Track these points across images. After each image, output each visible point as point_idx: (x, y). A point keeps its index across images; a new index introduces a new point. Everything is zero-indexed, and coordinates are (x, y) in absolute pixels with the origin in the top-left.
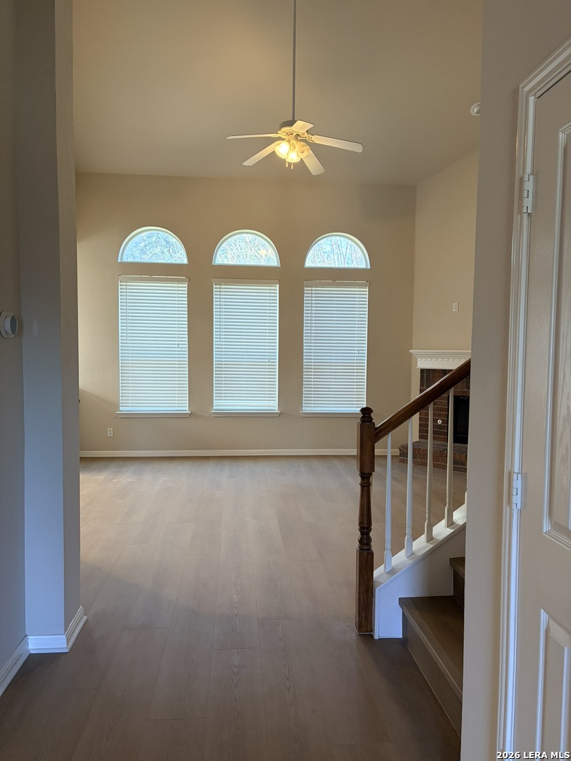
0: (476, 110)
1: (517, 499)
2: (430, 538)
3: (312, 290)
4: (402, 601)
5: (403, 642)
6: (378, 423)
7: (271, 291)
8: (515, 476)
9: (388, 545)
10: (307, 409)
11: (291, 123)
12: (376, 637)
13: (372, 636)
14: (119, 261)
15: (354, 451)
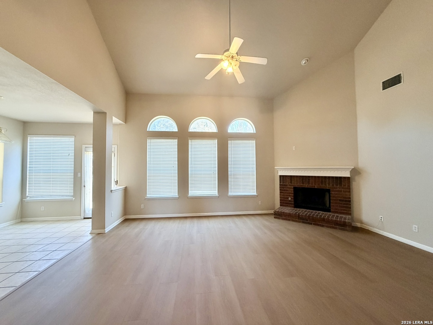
3: (231, 142)
7: (214, 143)
10: (231, 193)
14: (148, 130)
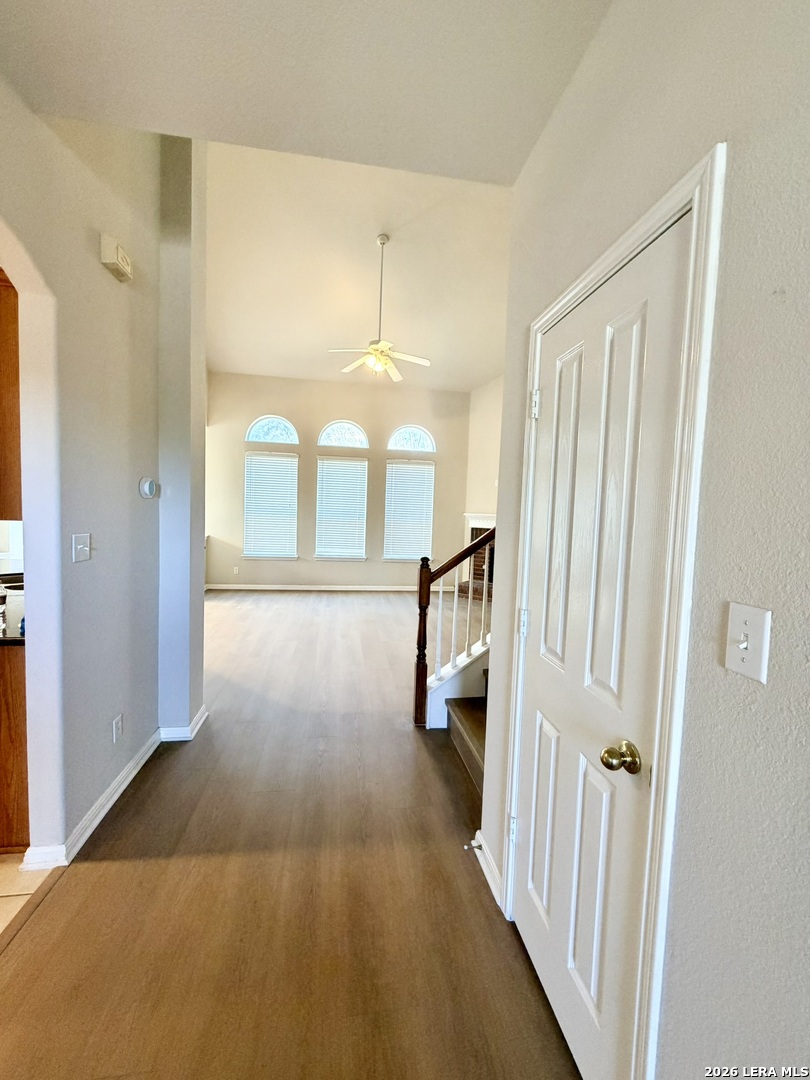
1: (523, 630)
2: (469, 655)
3: (392, 467)
4: (448, 701)
5: (447, 732)
6: (434, 568)
7: (362, 465)
8: (522, 612)
9: (438, 659)
10: (387, 555)
11: (377, 342)
12: (428, 728)
13: (425, 727)
15: (416, 588)
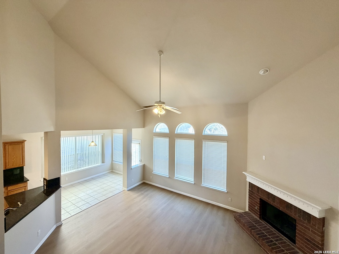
0: (262, 72)
3: (205, 143)
7: (192, 142)
14: (154, 132)
